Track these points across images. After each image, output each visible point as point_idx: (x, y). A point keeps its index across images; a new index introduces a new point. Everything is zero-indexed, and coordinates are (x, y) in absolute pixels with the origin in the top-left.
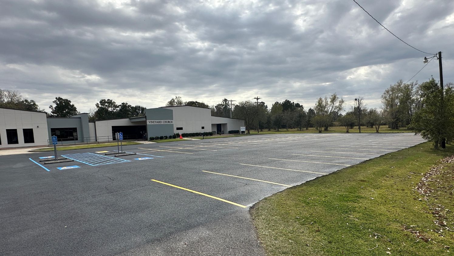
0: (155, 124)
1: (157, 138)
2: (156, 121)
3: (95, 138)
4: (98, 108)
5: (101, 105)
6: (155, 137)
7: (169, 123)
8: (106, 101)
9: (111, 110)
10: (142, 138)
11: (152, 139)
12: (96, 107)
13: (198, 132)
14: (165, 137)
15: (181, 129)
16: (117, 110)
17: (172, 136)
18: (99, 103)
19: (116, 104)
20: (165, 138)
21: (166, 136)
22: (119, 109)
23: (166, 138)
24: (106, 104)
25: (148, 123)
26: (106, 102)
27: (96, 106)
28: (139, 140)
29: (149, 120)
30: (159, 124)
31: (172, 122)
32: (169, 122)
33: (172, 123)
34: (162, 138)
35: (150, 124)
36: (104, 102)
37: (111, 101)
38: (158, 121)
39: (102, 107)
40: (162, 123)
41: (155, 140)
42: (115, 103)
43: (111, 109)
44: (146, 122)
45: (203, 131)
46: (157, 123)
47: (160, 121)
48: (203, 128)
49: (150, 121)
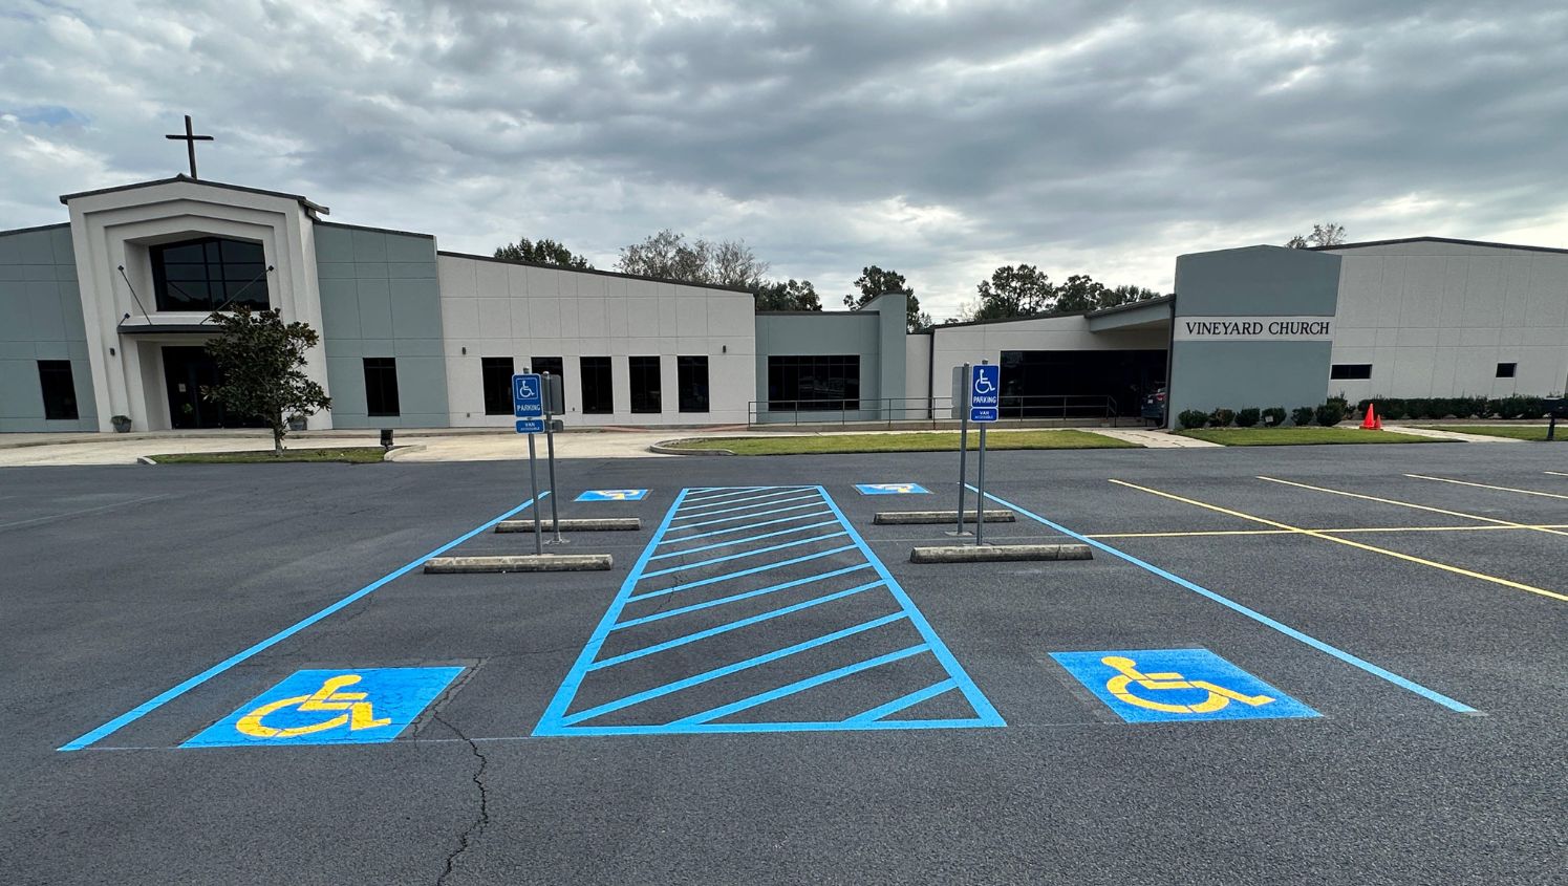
0: (1222, 337)
1: (1221, 419)
2: (1227, 320)
3: (924, 404)
4: (986, 299)
5: (997, 286)
6: (1209, 413)
7: (1305, 337)
8: (1015, 271)
9: (1027, 307)
10: (1140, 415)
11: (1191, 423)
12: (978, 297)
13: (1472, 392)
14: (1268, 413)
15: (1363, 372)
16: (1047, 306)
17: (1315, 408)
18: (991, 282)
19: (1047, 282)
20: (1270, 419)
21: (1278, 406)
22: (1055, 303)
23: (1278, 417)
24: (1013, 284)
25: (1181, 334)
26: (1014, 277)
27: (981, 290)
28: (1119, 420)
29: (1188, 319)
30: (1247, 337)
31: (1325, 328)
32: (1305, 328)
33: (1323, 337)
34: (1248, 419)
35: (1194, 337)
36: (1007, 278)
37: (1033, 271)
38: (1240, 321)
39: (998, 295)
40: (1265, 336)
41: (1207, 429)
42: (1044, 277)
43: (1027, 300)
44: (1168, 328)
45: (1503, 390)
46: (1235, 337)
47: (1252, 320)
48: (1506, 370)
49: (1192, 320)
